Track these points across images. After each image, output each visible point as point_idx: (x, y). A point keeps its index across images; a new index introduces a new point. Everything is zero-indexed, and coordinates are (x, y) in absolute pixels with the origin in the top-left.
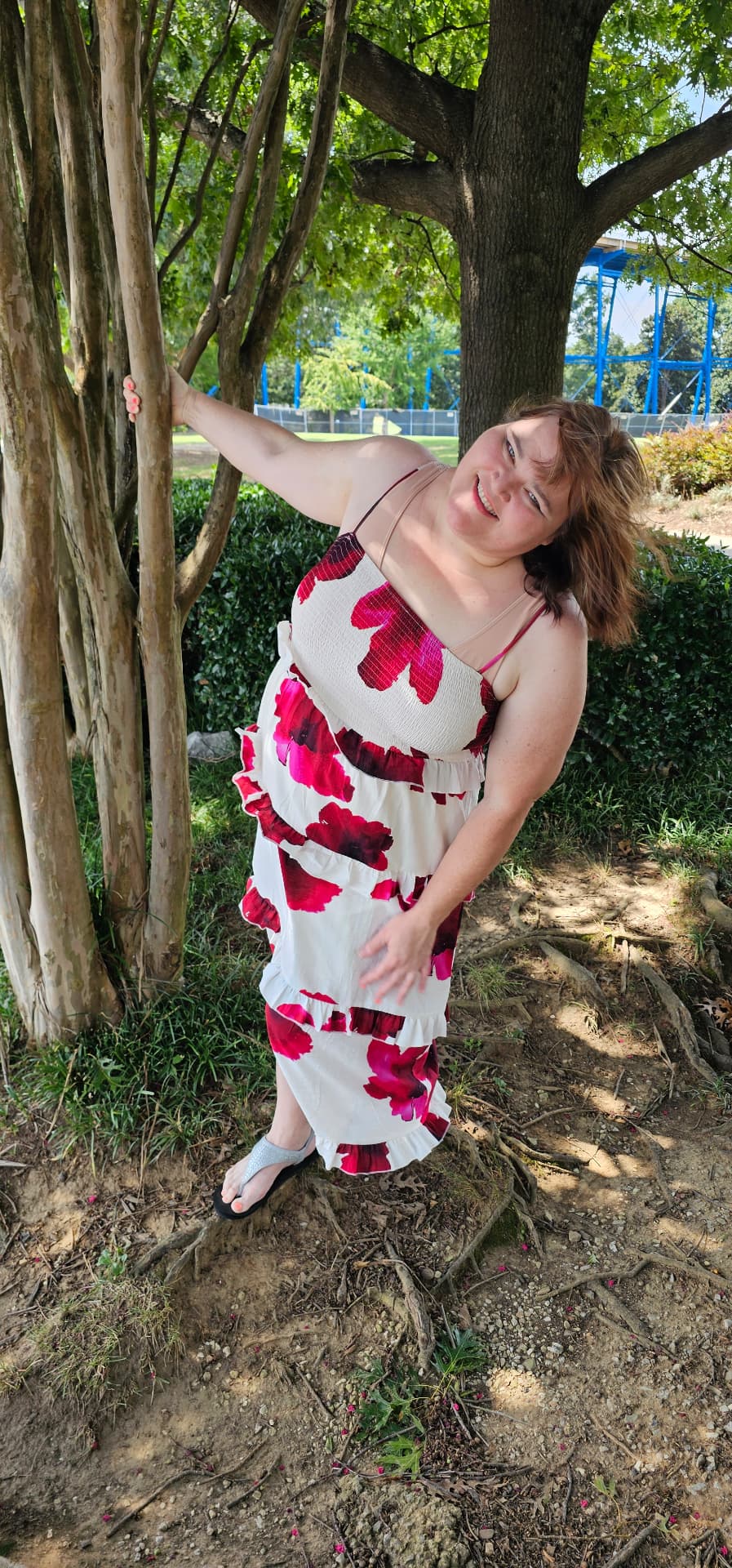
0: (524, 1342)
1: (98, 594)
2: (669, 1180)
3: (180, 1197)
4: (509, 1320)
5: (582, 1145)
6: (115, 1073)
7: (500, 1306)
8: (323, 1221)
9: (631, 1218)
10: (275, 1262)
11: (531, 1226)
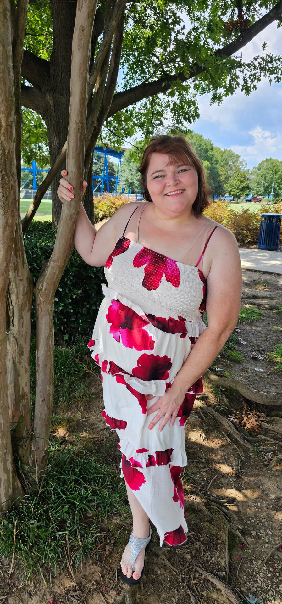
0: (269, 590)
2: (267, 495)
4: (257, 582)
5: (229, 490)
6: (39, 527)
7: (250, 577)
8: (165, 566)
9: (266, 517)
10: (158, 598)
11: (240, 535)
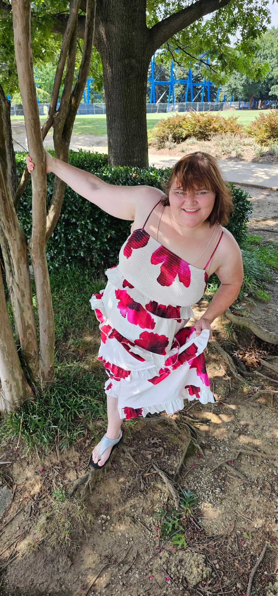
0: (207, 490)
1: (12, 238)
2: (239, 421)
3: (75, 463)
4: (200, 483)
5: (207, 413)
6: (39, 421)
7: (196, 479)
8: (129, 461)
9: (230, 438)
10: (116, 480)
11: (199, 448)
